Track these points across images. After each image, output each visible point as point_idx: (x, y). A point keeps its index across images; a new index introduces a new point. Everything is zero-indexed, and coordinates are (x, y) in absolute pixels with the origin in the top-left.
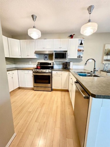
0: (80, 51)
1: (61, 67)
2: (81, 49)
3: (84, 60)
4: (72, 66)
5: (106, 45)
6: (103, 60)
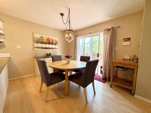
5: (34, 34)
6: (34, 47)
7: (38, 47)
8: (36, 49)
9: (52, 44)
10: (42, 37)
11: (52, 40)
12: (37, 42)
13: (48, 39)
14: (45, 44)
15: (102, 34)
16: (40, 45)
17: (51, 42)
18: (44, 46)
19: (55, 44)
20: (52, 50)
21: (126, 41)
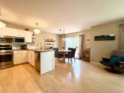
0: (33, 38)
1: (19, 48)
2: (34, 37)
3: (36, 43)
4: (29, 47)
5: (45, 37)
6: (45, 44)
7: (46, 44)
8: (46, 45)
9: (53, 42)
10: (48, 39)
11: (53, 40)
12: (46, 41)
13: (51, 39)
14: (50, 42)
15: (78, 37)
16: (47, 43)
17: (52, 41)
18: (49, 43)
19: (54, 42)
20: (52, 45)
21: (88, 41)
